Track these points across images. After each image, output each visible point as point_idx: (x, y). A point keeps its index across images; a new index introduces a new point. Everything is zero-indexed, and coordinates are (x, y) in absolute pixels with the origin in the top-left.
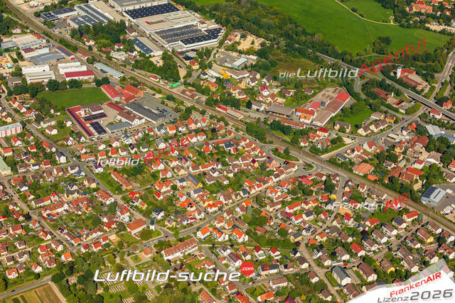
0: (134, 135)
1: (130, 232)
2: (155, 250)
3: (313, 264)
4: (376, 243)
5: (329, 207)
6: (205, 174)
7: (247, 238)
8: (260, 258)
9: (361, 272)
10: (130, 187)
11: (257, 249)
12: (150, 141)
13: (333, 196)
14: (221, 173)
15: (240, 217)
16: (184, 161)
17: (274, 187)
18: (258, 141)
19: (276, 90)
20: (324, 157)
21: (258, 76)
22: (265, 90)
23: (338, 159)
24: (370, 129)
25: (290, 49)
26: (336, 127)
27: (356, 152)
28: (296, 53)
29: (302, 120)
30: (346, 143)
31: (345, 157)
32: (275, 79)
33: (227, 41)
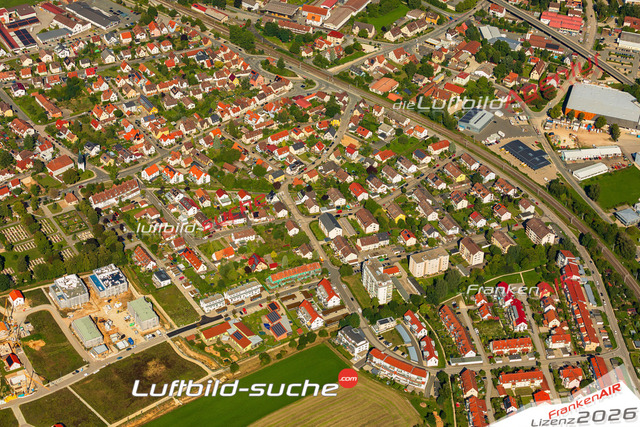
0: (73, 46)
1: (52, 174)
2: (82, 196)
3: (294, 211)
4: (386, 183)
5: (328, 137)
6: (163, 95)
7: (208, 179)
8: (224, 205)
9: (359, 221)
10: (59, 115)
11: (221, 193)
12: (95, 54)
13: (335, 122)
14: (184, 94)
15: (204, 152)
16: (136, 79)
17: (256, 112)
18: (243, 51)
20: (332, 70)
23: (351, 73)
24: (401, 33)
26: (354, 30)
27: (376, 63)
29: (309, 22)
30: (367, 51)
31: (359, 69)
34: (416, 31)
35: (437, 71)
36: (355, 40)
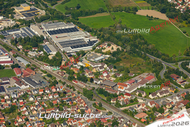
10: (3, 118)
12: (27, 97)
16: (39, 107)
19: (113, 74)
20: (122, 109)
21: (106, 66)
22: (105, 73)
23: (129, 110)
24: (156, 95)
25: (132, 52)
26: (136, 93)
27: (140, 106)
28: (136, 54)
29: (119, 89)
30: (140, 102)
31: (133, 109)
32: (115, 68)
33: (97, 47)
34: (163, 95)
35: (166, 111)
36: (136, 97)
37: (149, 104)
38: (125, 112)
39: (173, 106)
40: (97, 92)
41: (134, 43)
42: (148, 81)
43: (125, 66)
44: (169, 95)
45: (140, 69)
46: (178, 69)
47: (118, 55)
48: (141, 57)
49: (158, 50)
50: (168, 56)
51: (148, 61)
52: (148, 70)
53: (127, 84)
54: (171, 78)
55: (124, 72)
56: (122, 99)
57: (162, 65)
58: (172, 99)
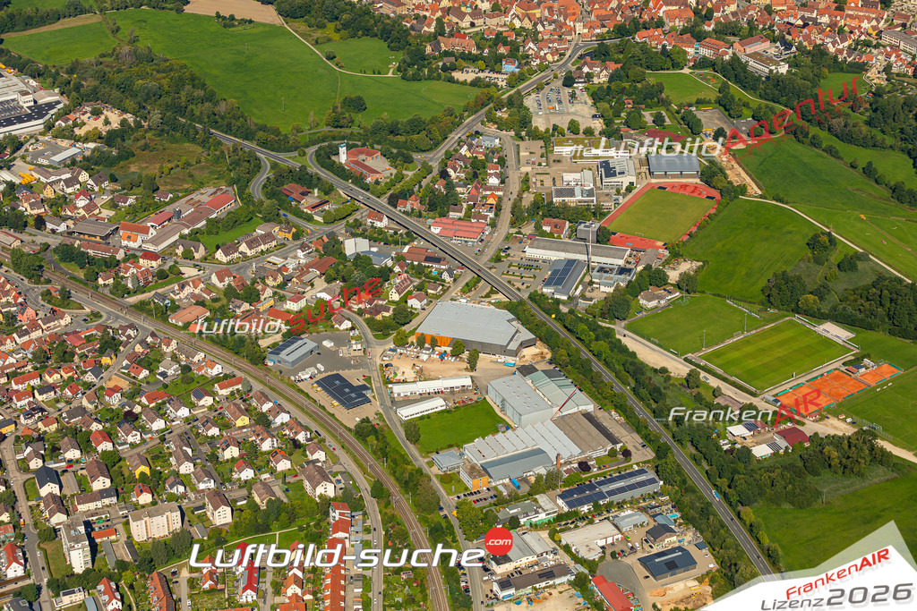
4: (143, 431)
5: (90, 378)
13: (105, 360)
17: (12, 352)
18: (25, 281)
19: (106, 198)
20: (132, 300)
21: (84, 176)
22: (82, 197)
23: (154, 303)
24: (236, 250)
25: (168, 128)
26: (177, 251)
27: (187, 288)
28: (178, 134)
29: (124, 243)
30: (186, 276)
31: (163, 297)
32: (113, 179)
33: (60, 122)
34: (259, 249)
35: (266, 295)
36: (176, 262)
37: (214, 279)
38: (141, 307)
39: (287, 280)
40: (56, 257)
41: (174, 99)
42: (213, 212)
43: (144, 173)
44: (278, 247)
45: (191, 176)
46: (303, 168)
47: (124, 140)
48: (194, 140)
49: (246, 114)
50: (277, 132)
51: (217, 153)
52: (216, 179)
53: (149, 224)
54: (284, 197)
55: (141, 189)
56: (133, 270)
57: (257, 159)
58: (286, 259)
